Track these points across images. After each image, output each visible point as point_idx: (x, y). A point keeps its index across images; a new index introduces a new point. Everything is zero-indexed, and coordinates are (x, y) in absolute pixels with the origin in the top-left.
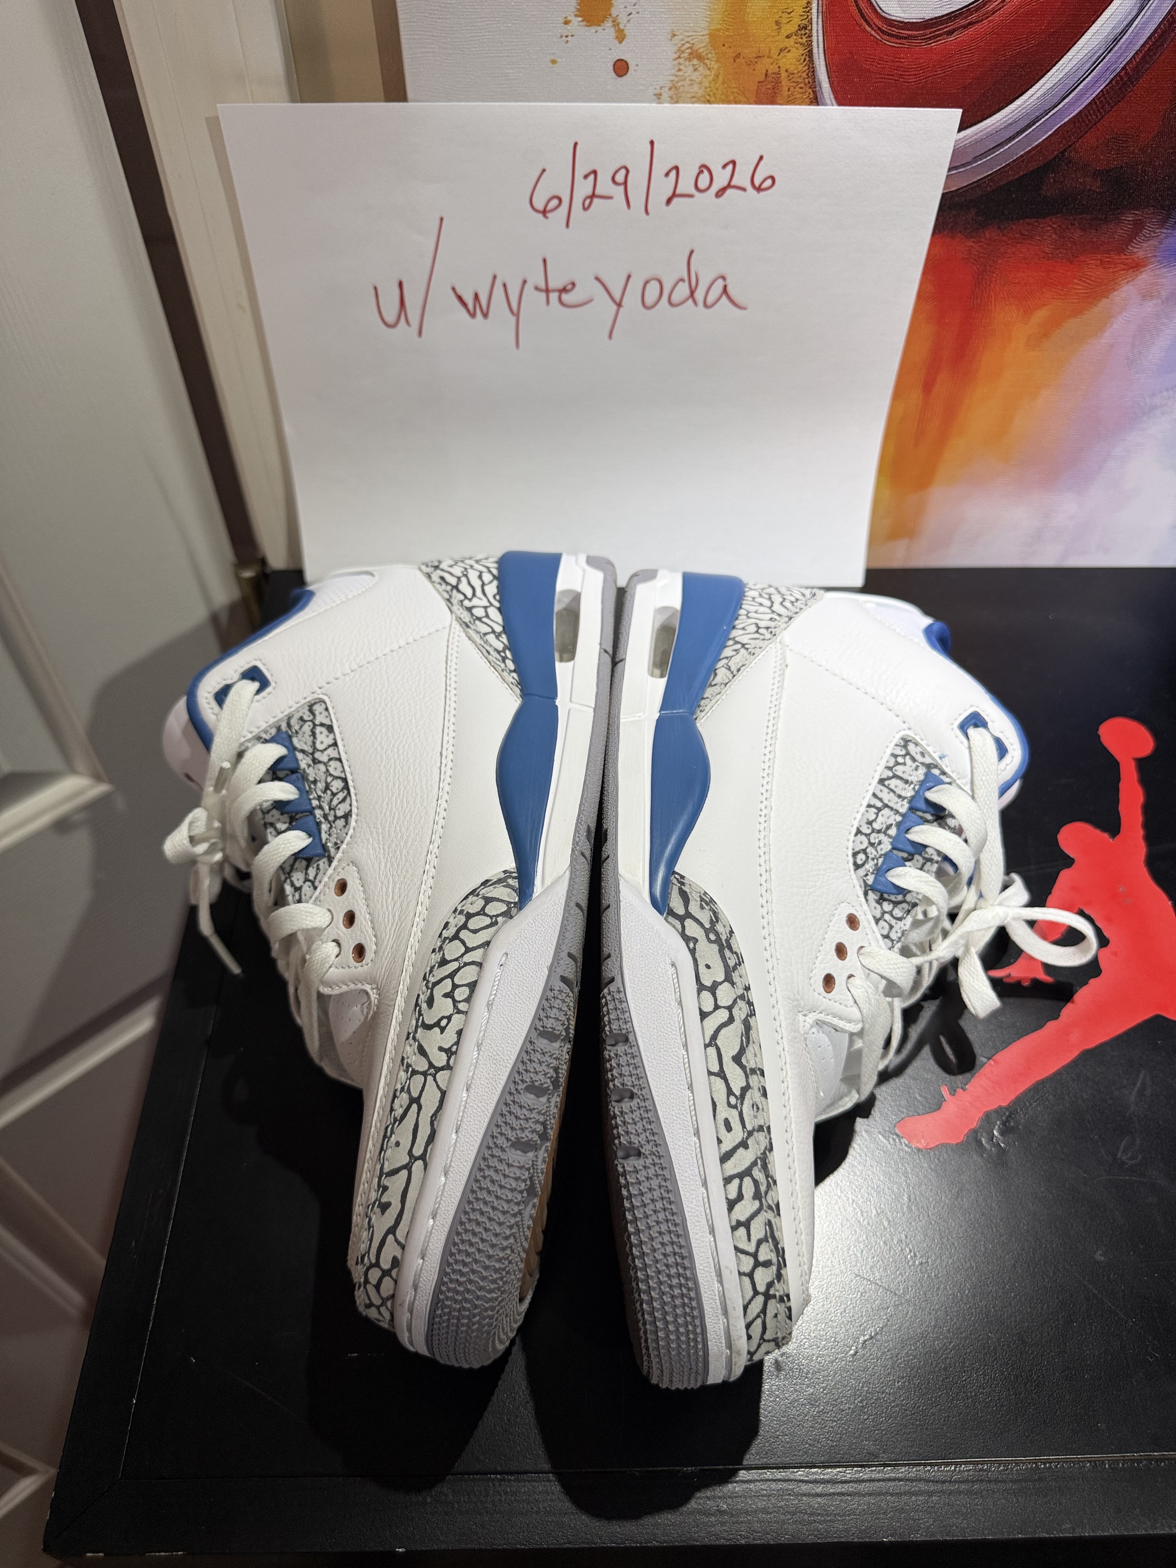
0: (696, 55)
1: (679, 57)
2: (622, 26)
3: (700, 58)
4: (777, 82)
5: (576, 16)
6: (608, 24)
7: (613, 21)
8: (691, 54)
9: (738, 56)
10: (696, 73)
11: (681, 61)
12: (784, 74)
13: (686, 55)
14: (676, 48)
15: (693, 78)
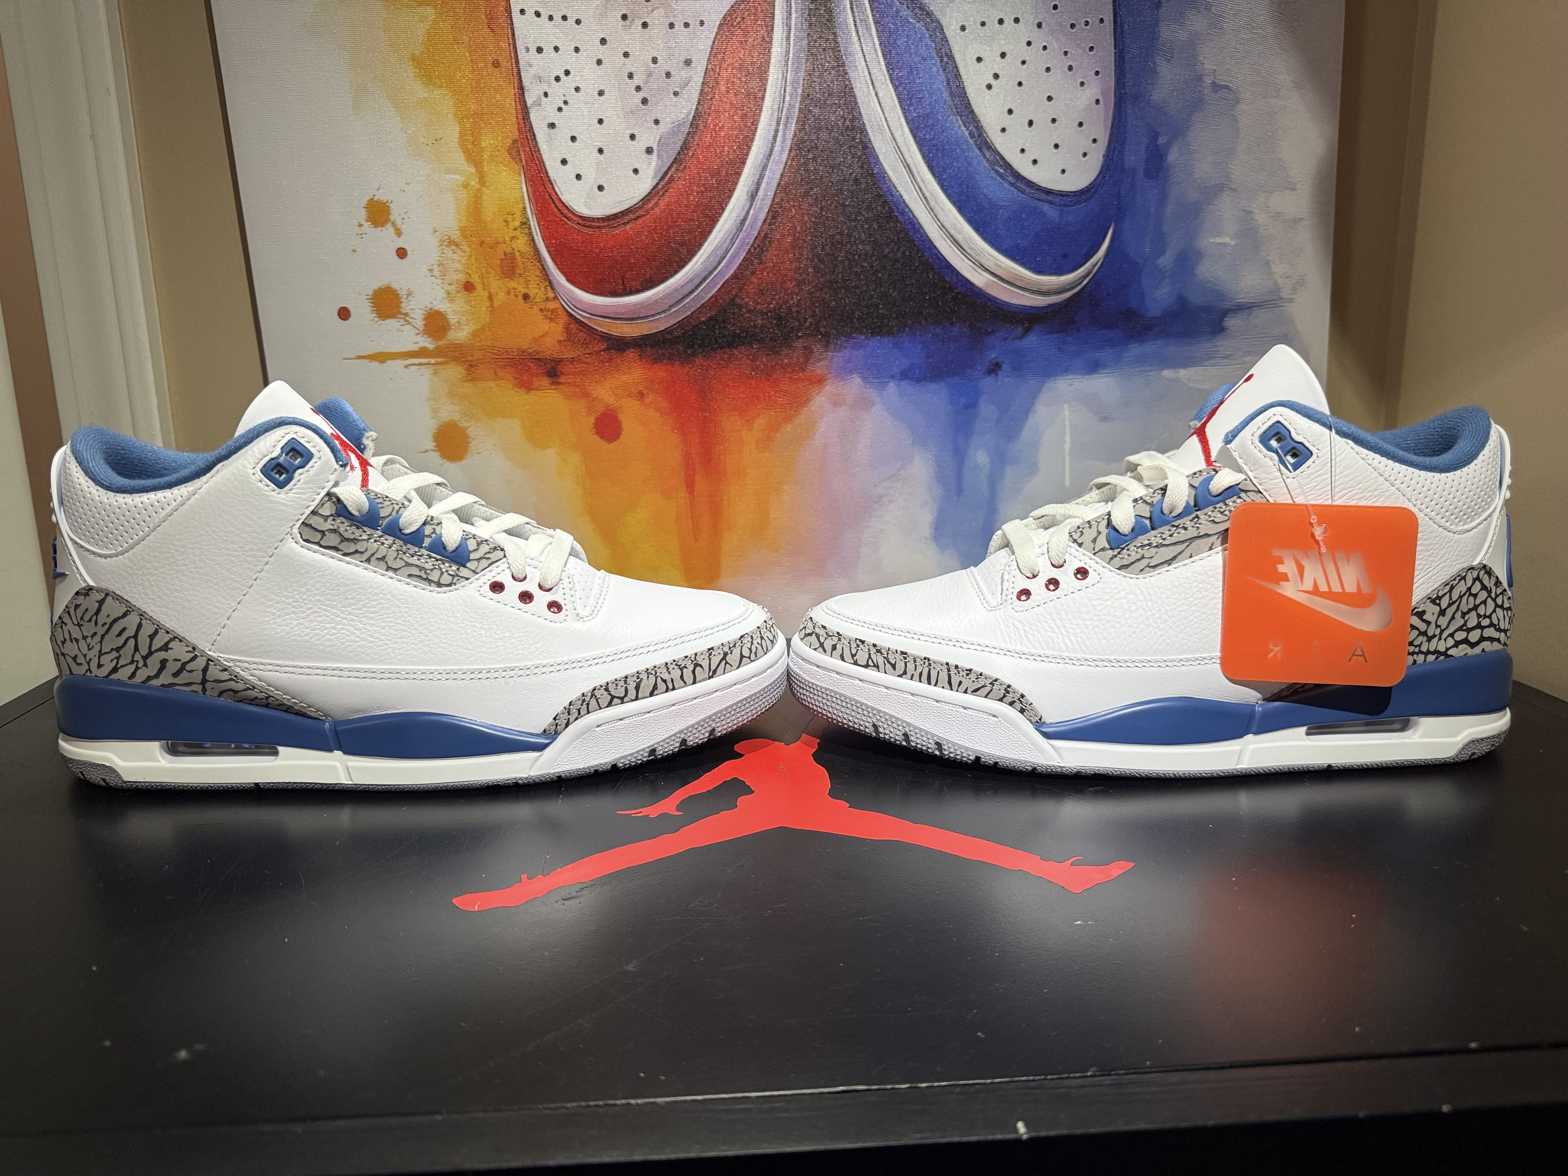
0: (452, 243)
1: (442, 245)
2: (399, 227)
3: (456, 245)
4: (514, 258)
5: (367, 221)
6: (389, 225)
7: (393, 224)
8: (449, 242)
9: (482, 244)
10: (455, 255)
11: (444, 247)
12: (517, 254)
13: (444, 244)
14: (438, 239)
15: (454, 258)
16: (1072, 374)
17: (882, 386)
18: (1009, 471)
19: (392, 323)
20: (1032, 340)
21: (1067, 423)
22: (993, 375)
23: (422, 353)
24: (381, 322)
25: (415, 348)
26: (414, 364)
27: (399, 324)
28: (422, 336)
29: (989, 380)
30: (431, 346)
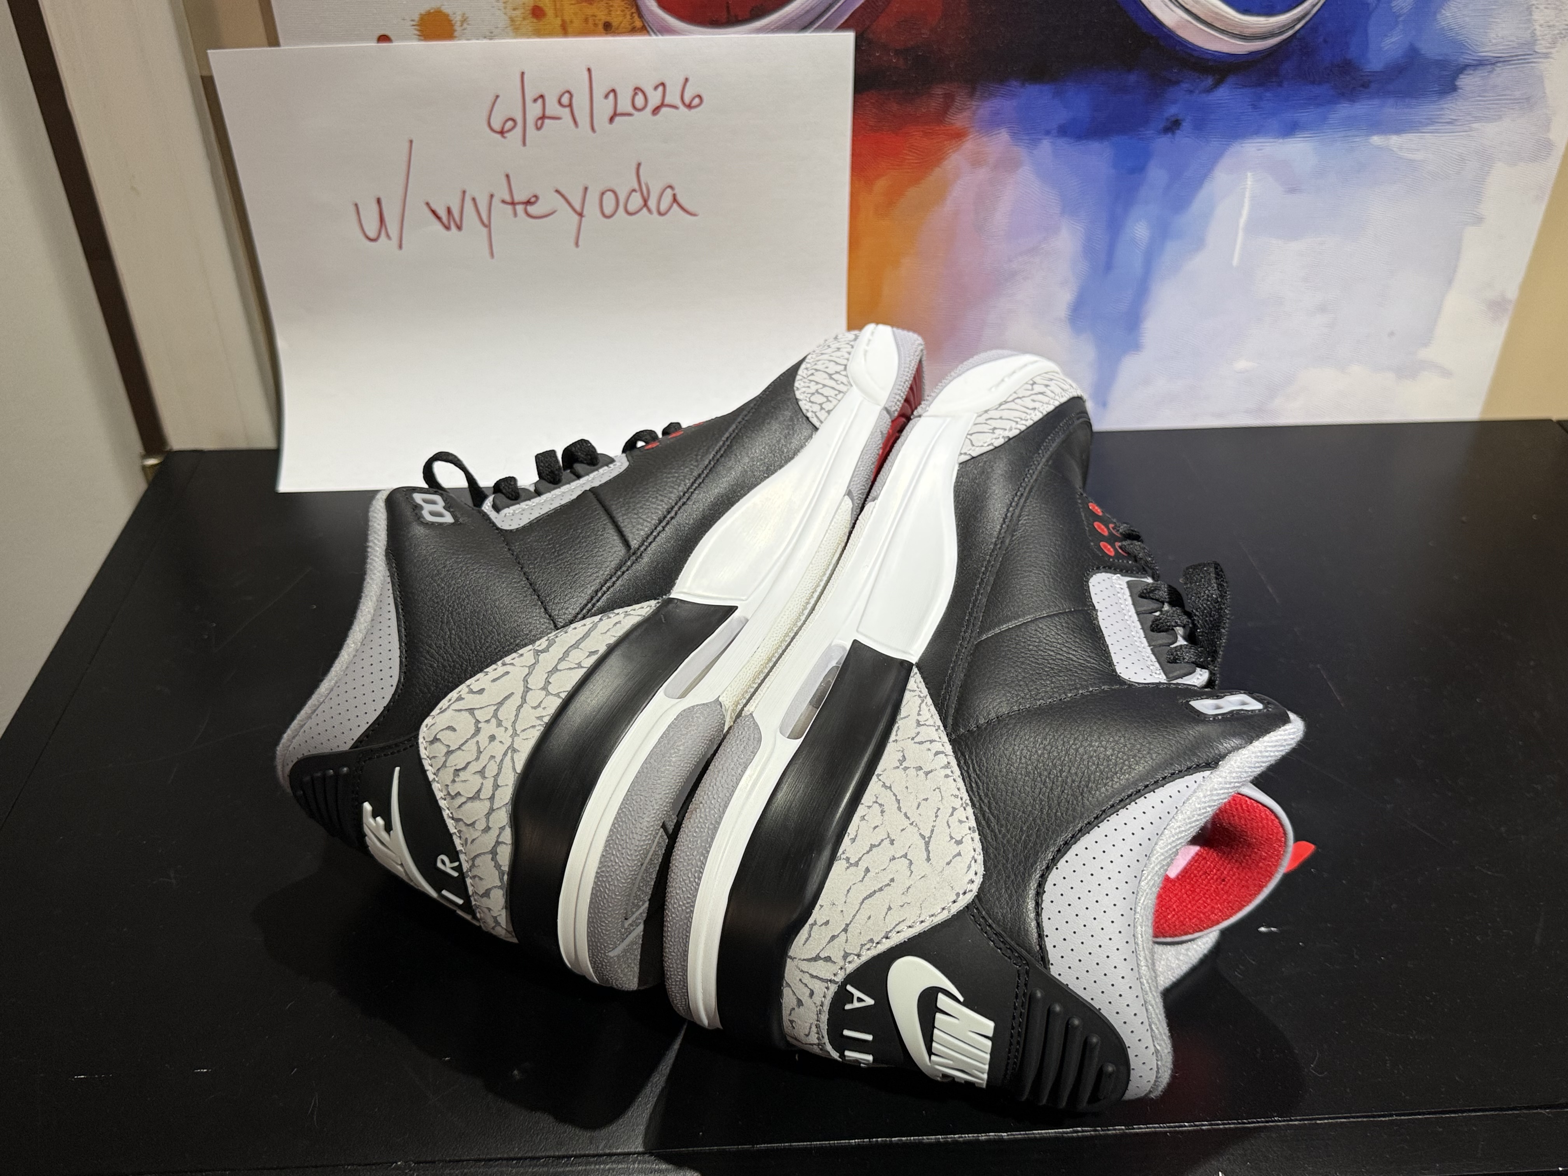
16: (1265, 136)
17: (1034, 143)
20: (1223, 93)
21: (1247, 194)
22: (1170, 135)
29: (1165, 141)
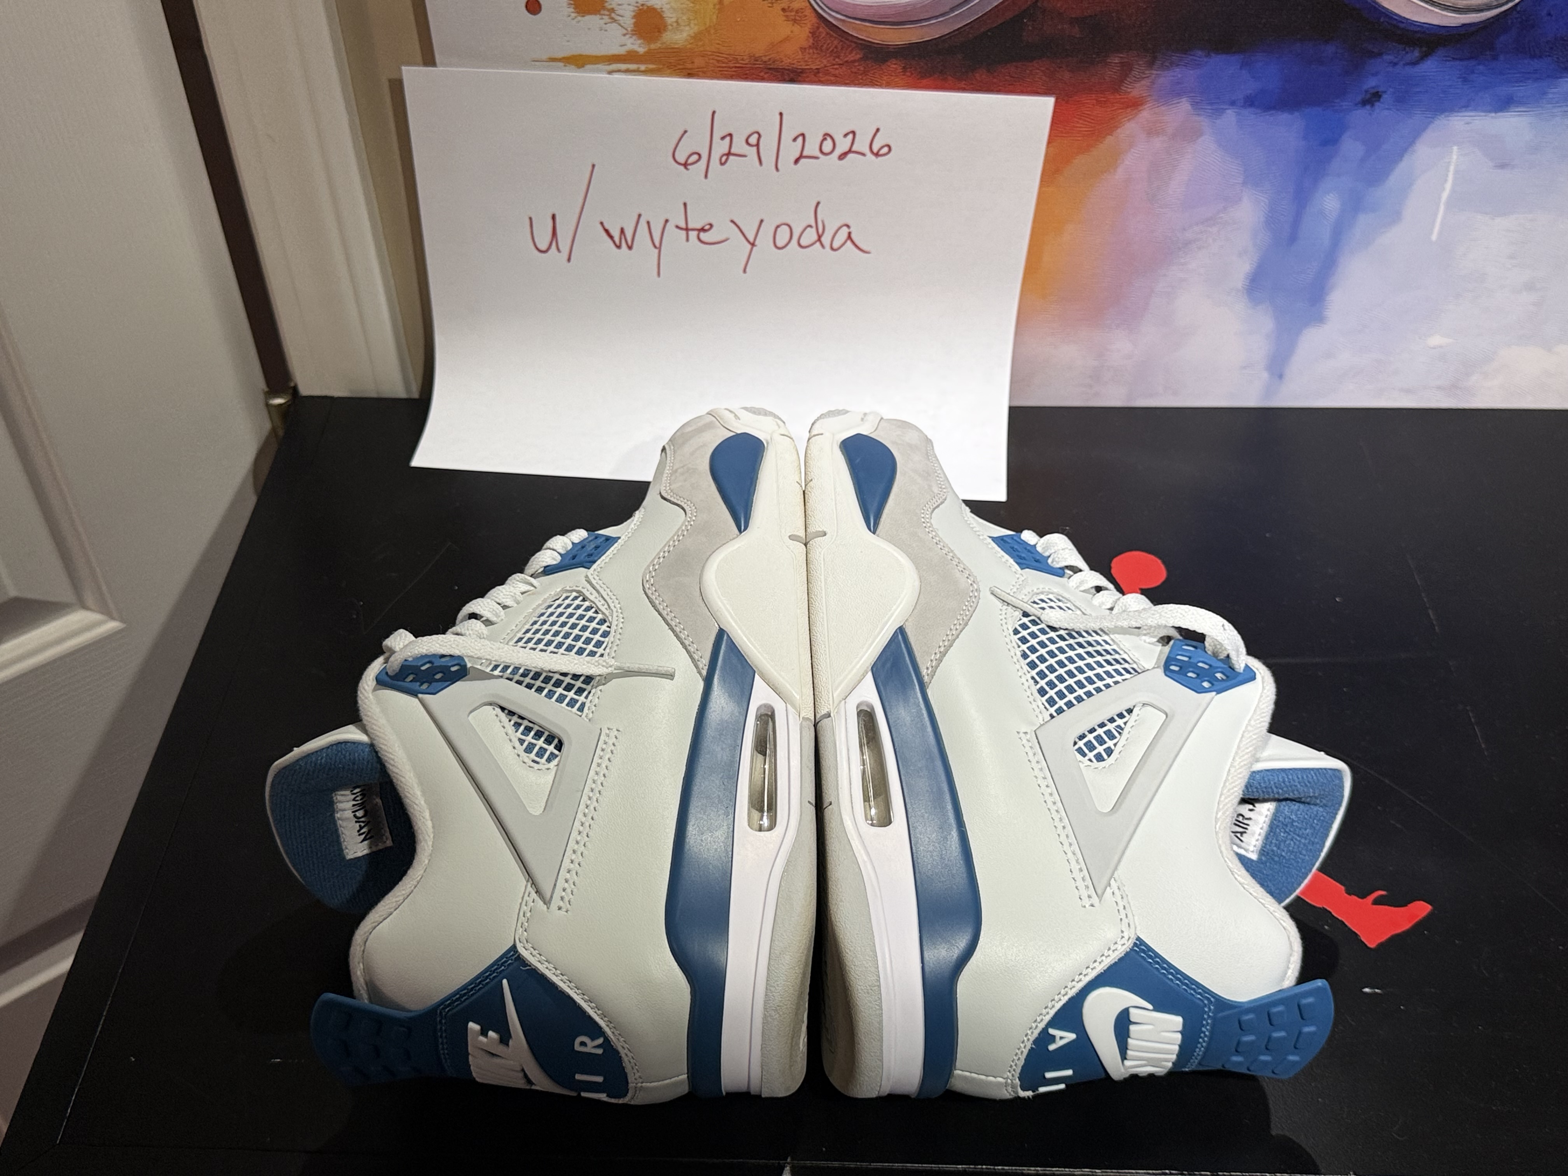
16: (1475, 110)
17: (1217, 112)
18: (1363, 220)
19: (593, 20)
20: (1430, 66)
21: (1452, 168)
22: (1368, 107)
23: (630, 57)
24: (579, 18)
25: (622, 51)
26: (619, 71)
27: (602, 22)
28: (631, 37)
29: (1360, 115)
30: (641, 50)
